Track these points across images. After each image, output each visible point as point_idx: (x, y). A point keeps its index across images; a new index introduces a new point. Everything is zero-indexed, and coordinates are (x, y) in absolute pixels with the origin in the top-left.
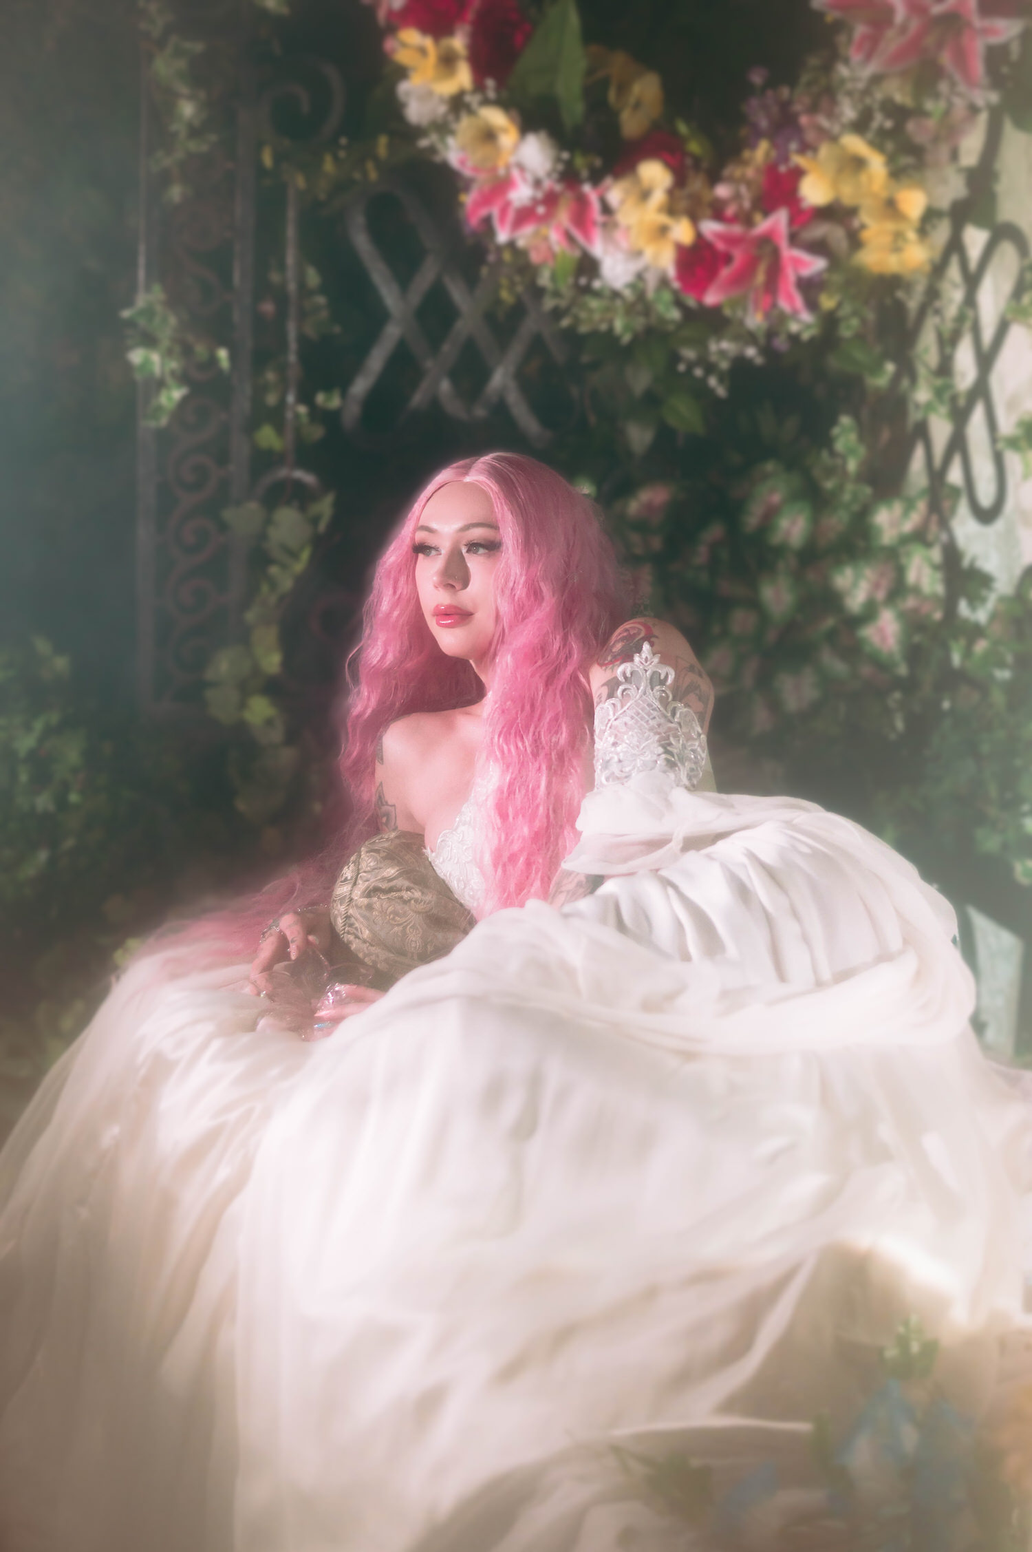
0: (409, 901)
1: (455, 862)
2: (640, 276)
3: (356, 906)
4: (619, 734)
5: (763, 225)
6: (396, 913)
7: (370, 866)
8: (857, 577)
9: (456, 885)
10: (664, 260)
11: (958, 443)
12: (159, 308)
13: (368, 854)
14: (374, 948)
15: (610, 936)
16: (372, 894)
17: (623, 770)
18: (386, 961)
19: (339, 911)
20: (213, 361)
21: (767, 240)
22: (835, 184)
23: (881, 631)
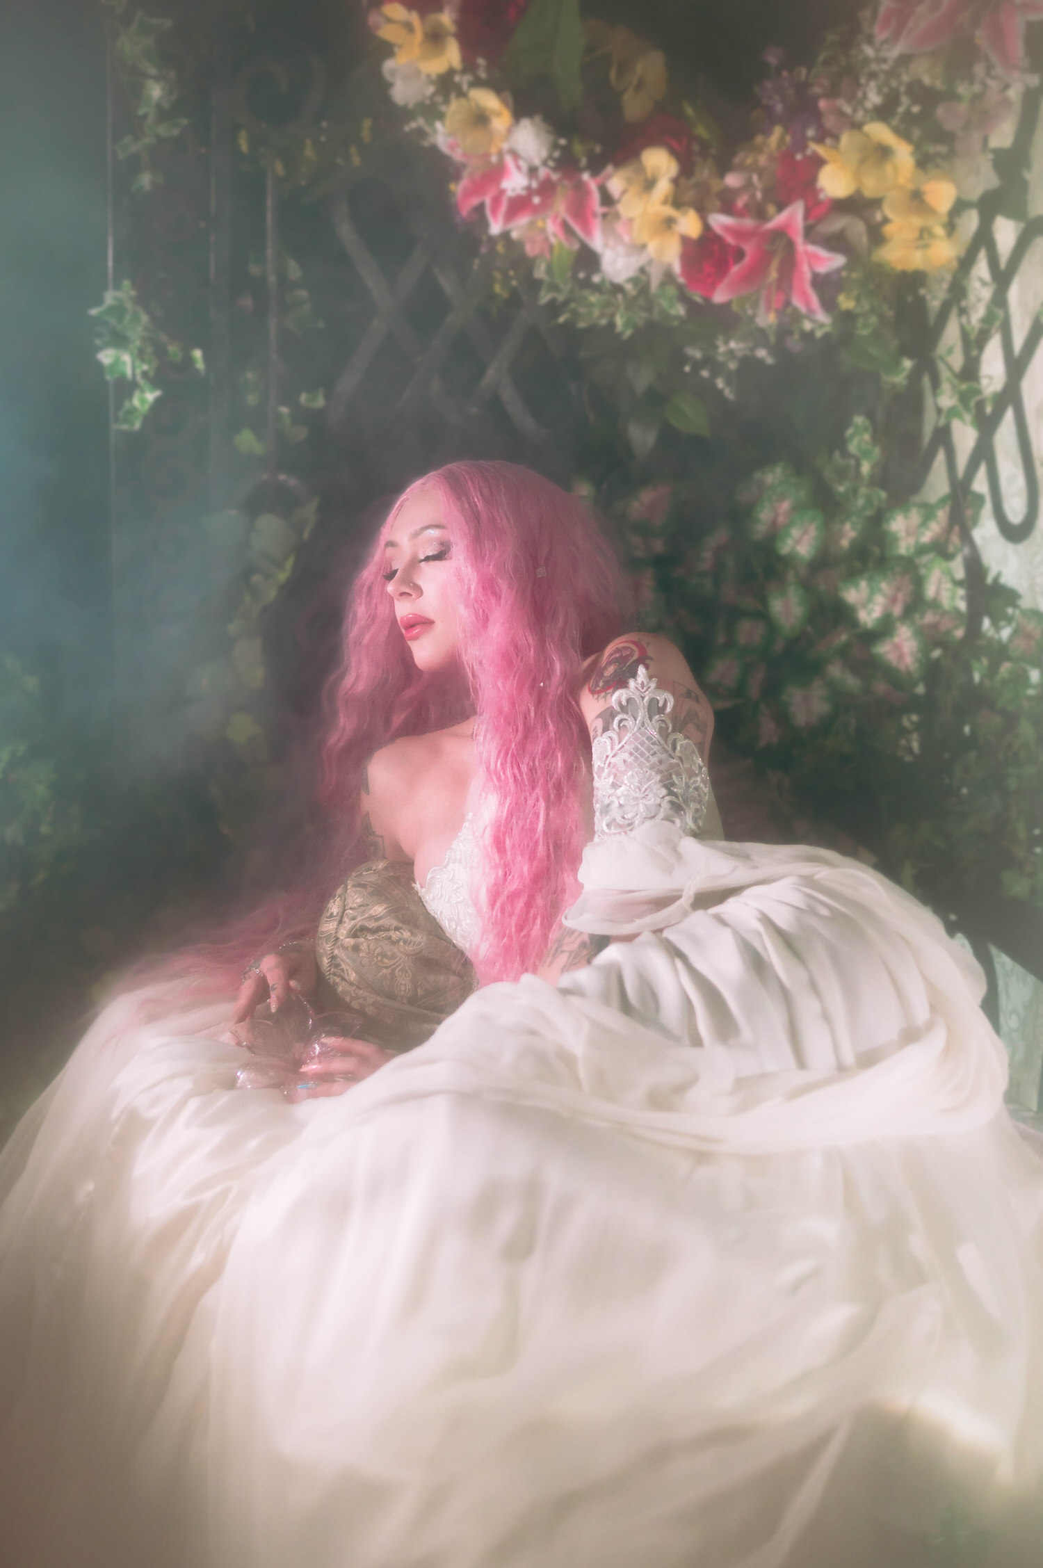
0: (398, 941)
1: (446, 901)
2: (642, 270)
3: (342, 945)
4: (618, 774)
5: (778, 220)
6: (383, 955)
7: (356, 903)
8: (873, 591)
9: (447, 924)
10: (670, 255)
11: (984, 453)
12: (129, 305)
13: (354, 889)
14: (361, 992)
15: (613, 1019)
16: (359, 933)
17: (626, 816)
18: (374, 1004)
19: (324, 949)
20: (189, 361)
21: (781, 234)
22: (857, 175)
23: (898, 647)
